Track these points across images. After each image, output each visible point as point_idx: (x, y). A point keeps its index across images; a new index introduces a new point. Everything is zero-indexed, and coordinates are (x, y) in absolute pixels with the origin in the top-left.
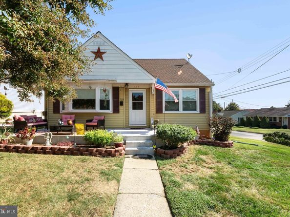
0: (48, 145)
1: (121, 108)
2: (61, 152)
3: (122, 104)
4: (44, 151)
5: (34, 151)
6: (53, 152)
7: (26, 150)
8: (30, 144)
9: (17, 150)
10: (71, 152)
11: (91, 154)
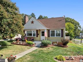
0: (21, 44)
1: (38, 36)
2: (23, 45)
3: (39, 34)
4: (20, 45)
5: (19, 45)
6: (22, 45)
7: (18, 44)
8: (18, 43)
9: (16, 44)
10: (25, 45)
11: (28, 46)
